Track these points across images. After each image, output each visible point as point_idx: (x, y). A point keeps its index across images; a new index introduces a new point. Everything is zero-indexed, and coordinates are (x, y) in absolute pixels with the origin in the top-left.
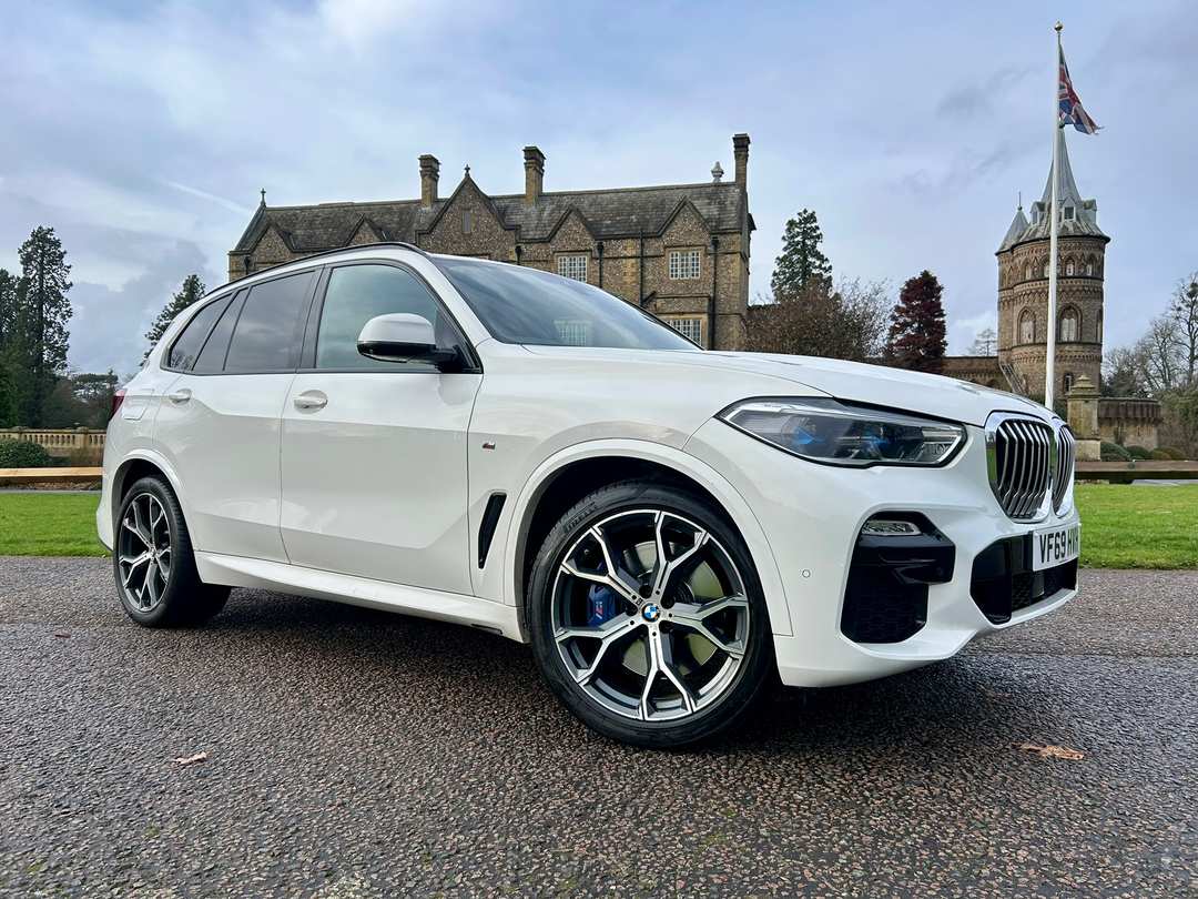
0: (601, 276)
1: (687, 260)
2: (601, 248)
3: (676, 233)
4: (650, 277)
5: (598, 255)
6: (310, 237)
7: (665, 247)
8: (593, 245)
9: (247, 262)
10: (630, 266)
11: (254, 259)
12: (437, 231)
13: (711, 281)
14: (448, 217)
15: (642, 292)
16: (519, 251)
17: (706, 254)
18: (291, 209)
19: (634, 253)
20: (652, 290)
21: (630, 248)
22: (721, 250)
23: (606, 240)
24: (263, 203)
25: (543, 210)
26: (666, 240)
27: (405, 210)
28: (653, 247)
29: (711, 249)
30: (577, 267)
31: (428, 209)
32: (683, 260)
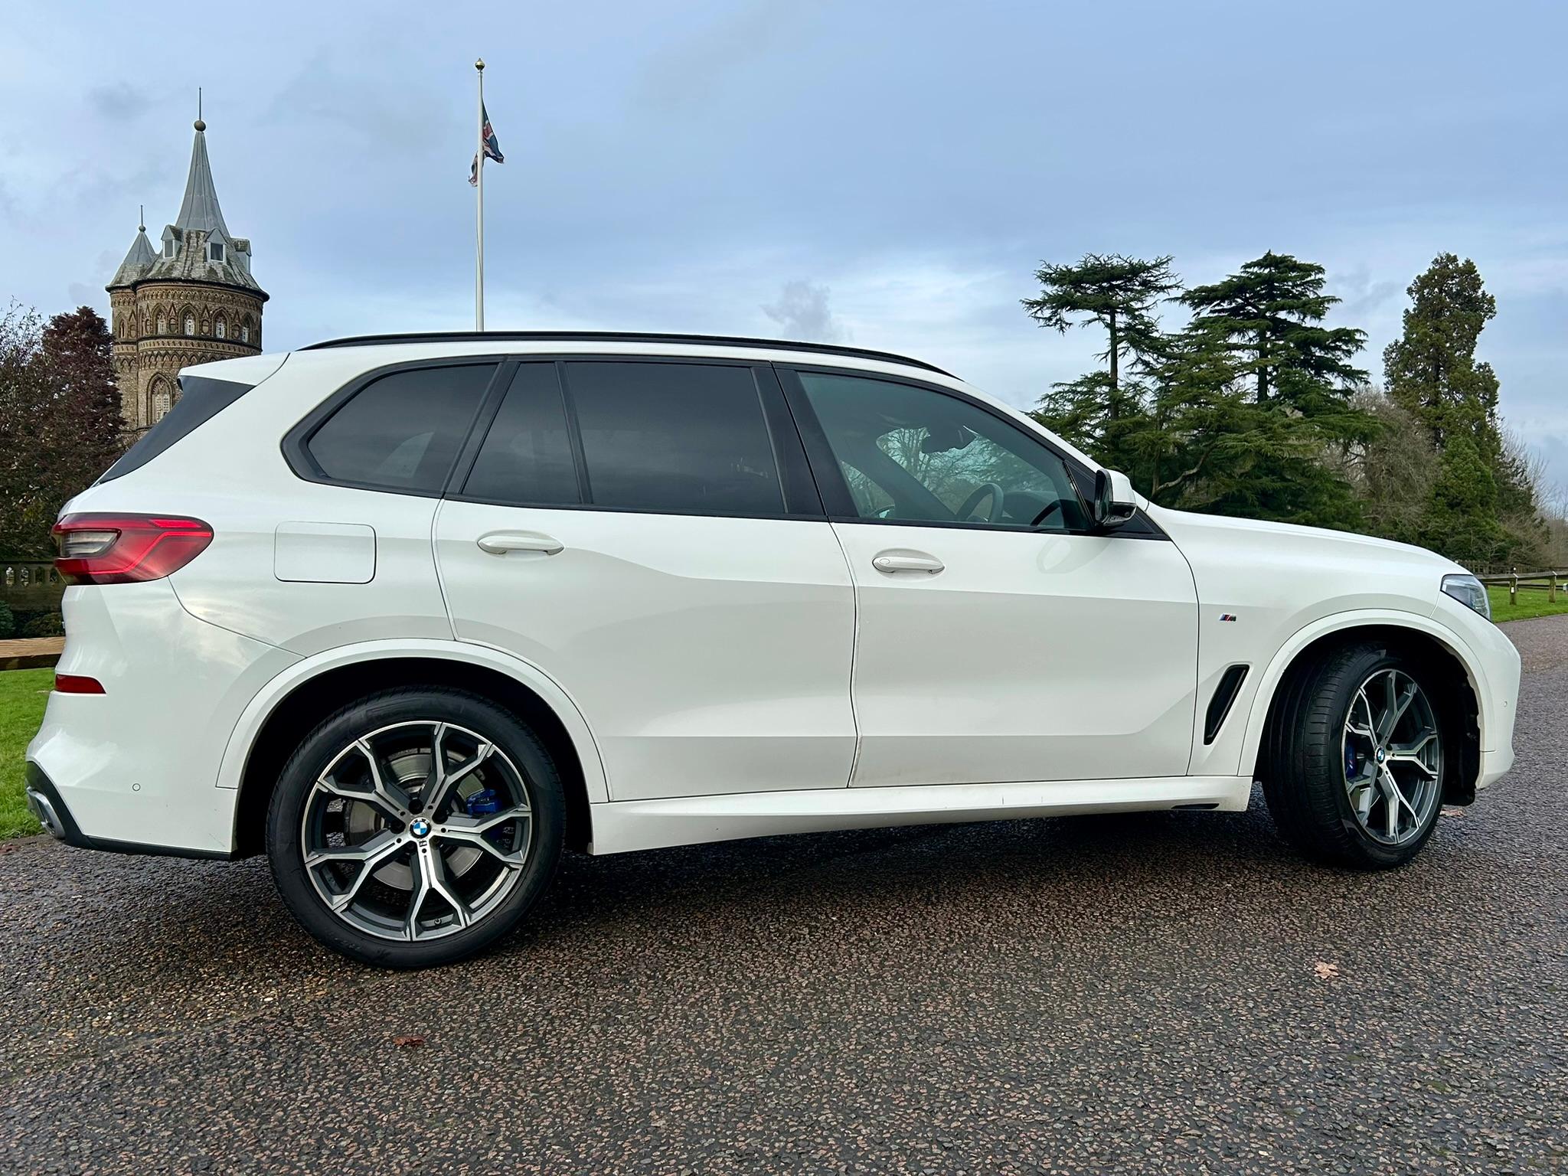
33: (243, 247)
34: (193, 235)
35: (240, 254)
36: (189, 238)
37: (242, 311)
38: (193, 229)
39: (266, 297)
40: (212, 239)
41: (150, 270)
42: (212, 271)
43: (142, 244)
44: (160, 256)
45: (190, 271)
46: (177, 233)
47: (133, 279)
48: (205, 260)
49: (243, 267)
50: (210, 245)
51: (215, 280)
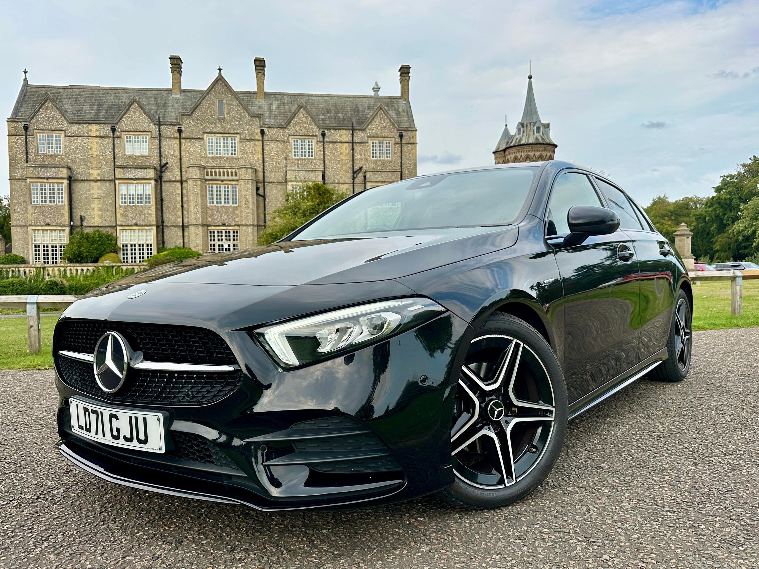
0: (324, 154)
1: (383, 146)
2: (323, 135)
3: (376, 127)
4: (359, 157)
5: (321, 139)
6: (79, 111)
7: (369, 137)
8: (318, 132)
9: (26, 128)
10: (345, 149)
11: (31, 127)
12: (196, 114)
13: (399, 161)
14: (205, 104)
15: (353, 167)
16: (262, 132)
17: (395, 143)
18: (54, 87)
19: (347, 140)
20: (360, 166)
21: (344, 135)
22: (404, 141)
23: (327, 129)
24: (25, 80)
25: (271, 104)
26: (369, 132)
27: (159, 95)
28: (359, 136)
29: (398, 140)
30: (307, 147)
31: (178, 96)
32: (380, 146)
33: (547, 126)
34: (528, 125)
35: (546, 130)
36: (527, 126)
37: (548, 154)
38: (528, 122)
39: (556, 146)
40: (536, 125)
41: (512, 142)
42: (537, 139)
43: (506, 131)
44: (515, 135)
45: (528, 140)
46: (522, 125)
47: (504, 147)
48: (534, 134)
49: (548, 135)
50: (535, 128)
51: (538, 142)
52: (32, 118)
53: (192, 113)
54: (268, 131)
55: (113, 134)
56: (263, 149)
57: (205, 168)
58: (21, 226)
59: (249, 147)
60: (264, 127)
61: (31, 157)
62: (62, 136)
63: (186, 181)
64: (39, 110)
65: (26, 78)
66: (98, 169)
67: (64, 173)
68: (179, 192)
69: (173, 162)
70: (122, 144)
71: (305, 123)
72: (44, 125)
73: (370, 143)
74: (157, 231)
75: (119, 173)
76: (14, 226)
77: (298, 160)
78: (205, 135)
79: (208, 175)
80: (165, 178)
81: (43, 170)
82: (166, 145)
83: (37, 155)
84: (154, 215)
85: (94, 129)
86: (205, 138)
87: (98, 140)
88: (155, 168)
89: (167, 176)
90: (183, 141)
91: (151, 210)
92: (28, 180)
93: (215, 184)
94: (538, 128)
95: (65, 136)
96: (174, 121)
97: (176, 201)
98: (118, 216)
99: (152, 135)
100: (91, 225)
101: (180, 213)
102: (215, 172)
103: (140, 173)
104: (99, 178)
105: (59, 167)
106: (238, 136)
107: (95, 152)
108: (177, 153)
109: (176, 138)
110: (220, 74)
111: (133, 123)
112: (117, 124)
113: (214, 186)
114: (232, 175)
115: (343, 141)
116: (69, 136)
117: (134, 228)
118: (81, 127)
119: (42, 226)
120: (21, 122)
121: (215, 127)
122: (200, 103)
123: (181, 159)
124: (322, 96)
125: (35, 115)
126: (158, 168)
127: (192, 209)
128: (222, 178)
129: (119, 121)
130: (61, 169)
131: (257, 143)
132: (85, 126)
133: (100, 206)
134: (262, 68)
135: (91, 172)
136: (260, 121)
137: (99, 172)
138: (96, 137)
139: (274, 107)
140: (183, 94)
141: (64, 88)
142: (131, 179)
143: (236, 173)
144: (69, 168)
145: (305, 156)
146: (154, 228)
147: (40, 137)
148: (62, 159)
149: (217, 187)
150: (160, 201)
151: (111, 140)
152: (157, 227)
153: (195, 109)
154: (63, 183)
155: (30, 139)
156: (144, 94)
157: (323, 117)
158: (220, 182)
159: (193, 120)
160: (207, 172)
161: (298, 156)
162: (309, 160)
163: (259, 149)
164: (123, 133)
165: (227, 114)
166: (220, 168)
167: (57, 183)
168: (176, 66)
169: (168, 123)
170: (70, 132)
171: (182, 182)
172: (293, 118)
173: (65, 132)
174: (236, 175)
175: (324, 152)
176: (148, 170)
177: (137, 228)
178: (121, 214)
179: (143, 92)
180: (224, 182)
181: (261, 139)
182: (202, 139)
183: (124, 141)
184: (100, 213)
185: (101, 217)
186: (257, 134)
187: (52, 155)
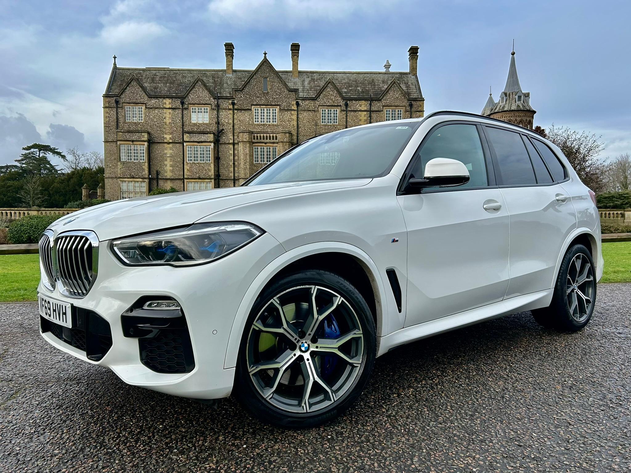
0: (346, 121)
1: (395, 114)
2: (346, 105)
3: (389, 98)
5: (344, 109)
6: (155, 88)
7: (383, 106)
8: (342, 103)
9: (117, 102)
10: (364, 116)
11: (122, 101)
12: (246, 90)
14: (253, 82)
16: (298, 104)
17: (406, 111)
18: (136, 69)
19: (366, 109)
21: (364, 105)
22: (413, 109)
23: (350, 100)
24: (115, 64)
25: (304, 81)
26: (384, 102)
27: (216, 75)
28: (376, 106)
29: (408, 108)
30: (332, 115)
31: (231, 75)
32: (393, 114)
33: (527, 95)
34: (511, 94)
35: (526, 98)
36: (509, 95)
37: (528, 119)
38: (511, 92)
39: (535, 112)
40: (518, 95)
41: (496, 109)
42: (518, 106)
43: (491, 100)
44: (499, 103)
45: (511, 107)
46: (506, 94)
47: (489, 113)
48: (516, 102)
49: (528, 103)
50: (517, 97)
51: (519, 109)
52: (122, 94)
53: (243, 89)
54: (302, 102)
55: (182, 106)
56: (298, 118)
57: (252, 133)
58: (112, 178)
59: (287, 115)
60: (299, 99)
61: (121, 124)
62: (144, 107)
63: (238, 144)
64: (126, 88)
65: (115, 62)
66: (171, 134)
67: (145, 137)
68: (232, 152)
69: (228, 128)
70: (189, 114)
71: (332, 95)
72: (130, 99)
73: (385, 111)
74: (215, 183)
75: (186, 137)
76: (106, 178)
77: (325, 126)
78: (253, 107)
79: (254, 139)
80: (221, 142)
81: (129, 134)
82: (222, 115)
83: (125, 122)
84: (213, 171)
85: (168, 103)
86: (252, 109)
87: (170, 111)
88: (214, 134)
89: (224, 139)
90: (236, 111)
91: (210, 167)
92: (118, 143)
93: (260, 146)
94: (520, 97)
95: (146, 108)
96: (229, 95)
97: (229, 159)
98: (185, 171)
99: (212, 107)
100: (164, 178)
101: (232, 169)
102: (260, 137)
103: (203, 138)
104: (171, 141)
105: (142, 132)
106: (278, 107)
107: (168, 121)
108: (231, 121)
109: (230, 109)
110: (265, 57)
111: (198, 97)
112: (185, 98)
113: (259, 148)
114: (273, 139)
115: (362, 110)
116: (149, 108)
117: (197, 180)
118: (158, 101)
119: (128, 178)
120: (113, 97)
121: (261, 100)
122: (249, 81)
123: (233, 126)
124: (344, 73)
125: (123, 91)
126: (216, 133)
127: (242, 165)
128: (265, 141)
129: (187, 96)
130: (143, 134)
131: (293, 112)
132: (161, 100)
133: (171, 163)
134: (297, 51)
135: (165, 136)
136: (296, 94)
137: (171, 136)
138: (169, 108)
139: (306, 83)
140: (235, 74)
141: (144, 70)
142: (196, 142)
143: (276, 137)
144: (149, 133)
145: (331, 122)
146: (213, 181)
147: (127, 108)
148: (144, 126)
149: (261, 149)
150: (217, 159)
151: (180, 111)
152: (215, 180)
153: (246, 85)
154: (144, 145)
155: (120, 110)
156: (204, 74)
157: (346, 90)
158: (264, 144)
159: (244, 95)
160: (254, 136)
161: (325, 122)
162: (334, 126)
163: (295, 117)
164: (190, 105)
165: (270, 89)
166: (264, 133)
167: (140, 144)
168: (230, 51)
169: (224, 97)
170: (149, 105)
171: (234, 144)
172: (322, 92)
173: (146, 105)
174: (276, 139)
175: (346, 119)
176: (209, 135)
177: (200, 180)
178: (188, 170)
179: (204, 72)
180: (267, 145)
181: (296, 109)
182: (251, 110)
183: (190, 112)
184: (171, 168)
185: (172, 171)
186: (293, 105)
187: (136, 123)
